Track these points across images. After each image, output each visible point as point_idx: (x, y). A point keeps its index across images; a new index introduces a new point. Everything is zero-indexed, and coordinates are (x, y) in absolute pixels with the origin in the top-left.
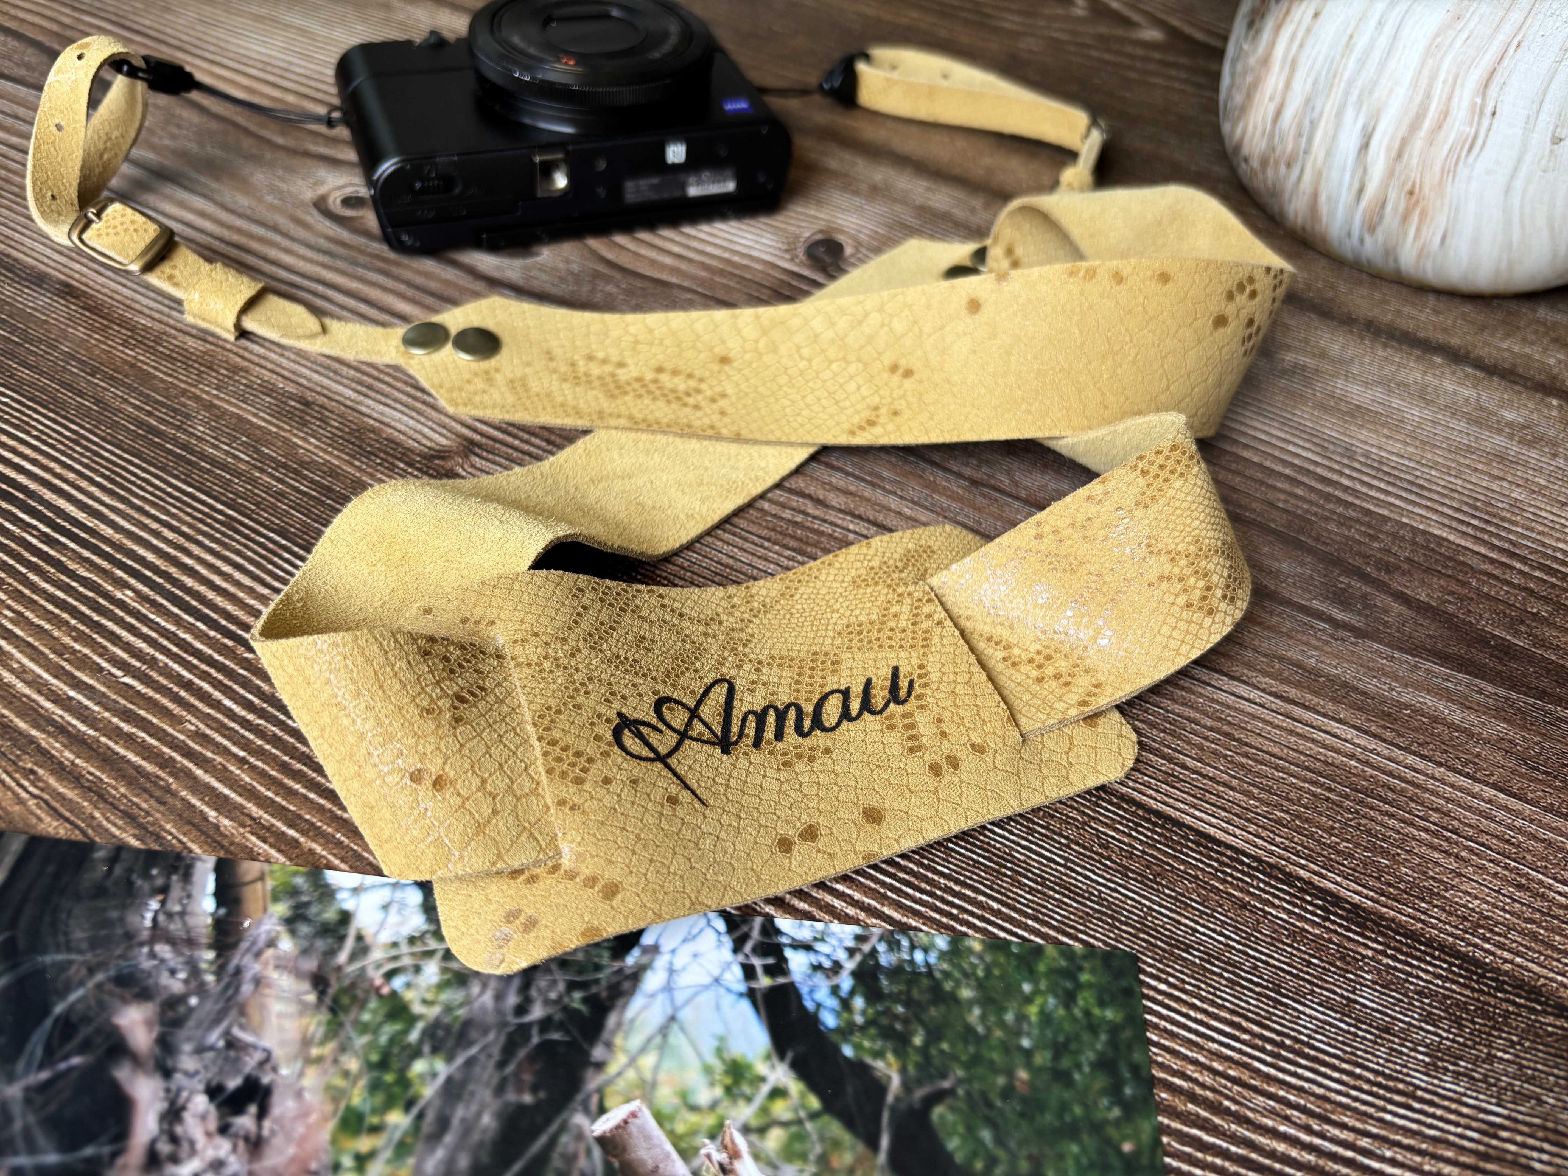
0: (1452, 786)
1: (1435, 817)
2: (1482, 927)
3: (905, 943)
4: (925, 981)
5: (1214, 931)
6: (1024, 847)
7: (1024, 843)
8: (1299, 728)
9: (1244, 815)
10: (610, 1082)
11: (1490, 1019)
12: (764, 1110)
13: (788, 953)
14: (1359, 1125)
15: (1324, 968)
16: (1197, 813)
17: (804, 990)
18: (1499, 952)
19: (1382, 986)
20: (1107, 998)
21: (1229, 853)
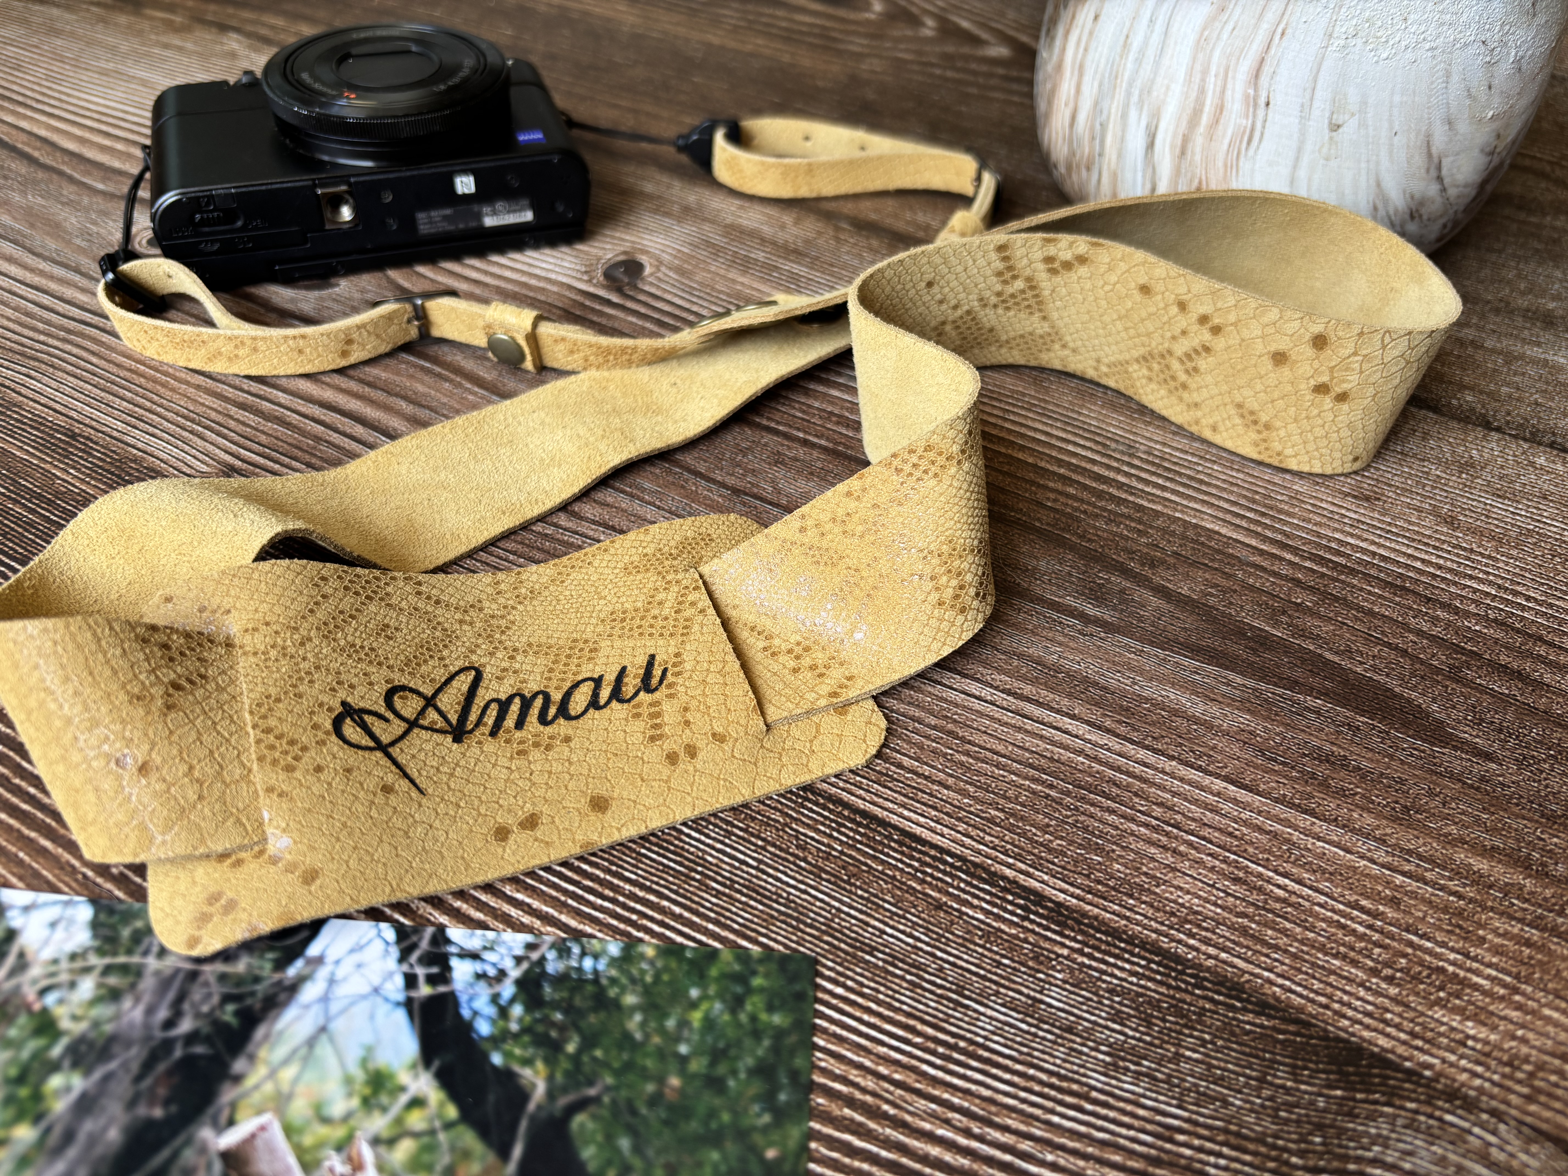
0: (1181, 780)
1: (1158, 811)
2: (1190, 922)
3: (576, 950)
4: (590, 988)
5: (903, 932)
6: (719, 851)
7: (719, 846)
8: (1029, 725)
9: (956, 814)
10: (246, 1095)
11: (1182, 1016)
12: (399, 1121)
13: (454, 962)
14: (1023, 1128)
15: (1014, 969)
16: (906, 813)
17: (463, 998)
18: (1203, 948)
19: (1072, 985)
20: (777, 1002)
21: (933, 852)
